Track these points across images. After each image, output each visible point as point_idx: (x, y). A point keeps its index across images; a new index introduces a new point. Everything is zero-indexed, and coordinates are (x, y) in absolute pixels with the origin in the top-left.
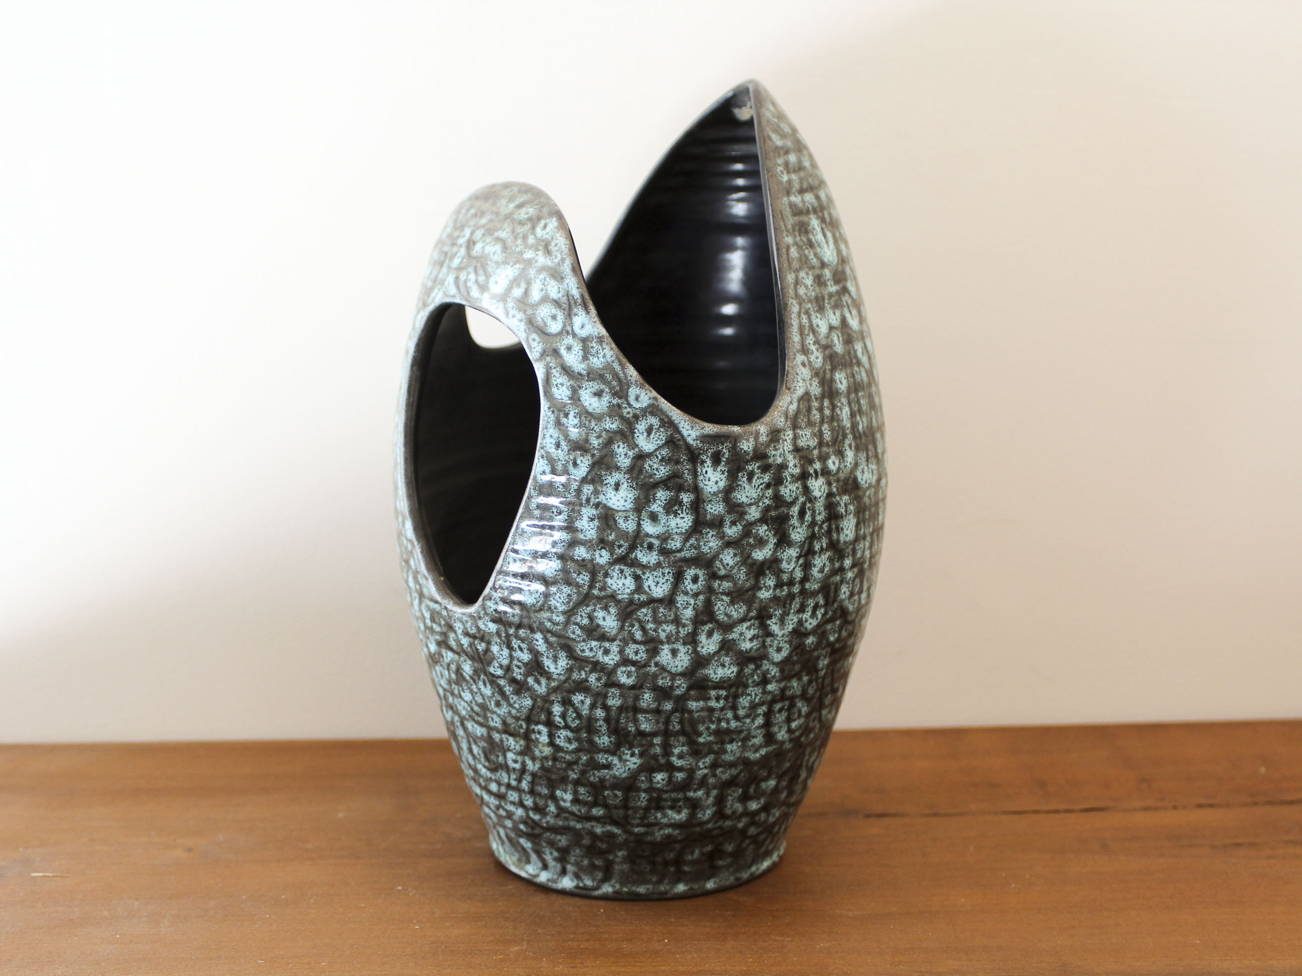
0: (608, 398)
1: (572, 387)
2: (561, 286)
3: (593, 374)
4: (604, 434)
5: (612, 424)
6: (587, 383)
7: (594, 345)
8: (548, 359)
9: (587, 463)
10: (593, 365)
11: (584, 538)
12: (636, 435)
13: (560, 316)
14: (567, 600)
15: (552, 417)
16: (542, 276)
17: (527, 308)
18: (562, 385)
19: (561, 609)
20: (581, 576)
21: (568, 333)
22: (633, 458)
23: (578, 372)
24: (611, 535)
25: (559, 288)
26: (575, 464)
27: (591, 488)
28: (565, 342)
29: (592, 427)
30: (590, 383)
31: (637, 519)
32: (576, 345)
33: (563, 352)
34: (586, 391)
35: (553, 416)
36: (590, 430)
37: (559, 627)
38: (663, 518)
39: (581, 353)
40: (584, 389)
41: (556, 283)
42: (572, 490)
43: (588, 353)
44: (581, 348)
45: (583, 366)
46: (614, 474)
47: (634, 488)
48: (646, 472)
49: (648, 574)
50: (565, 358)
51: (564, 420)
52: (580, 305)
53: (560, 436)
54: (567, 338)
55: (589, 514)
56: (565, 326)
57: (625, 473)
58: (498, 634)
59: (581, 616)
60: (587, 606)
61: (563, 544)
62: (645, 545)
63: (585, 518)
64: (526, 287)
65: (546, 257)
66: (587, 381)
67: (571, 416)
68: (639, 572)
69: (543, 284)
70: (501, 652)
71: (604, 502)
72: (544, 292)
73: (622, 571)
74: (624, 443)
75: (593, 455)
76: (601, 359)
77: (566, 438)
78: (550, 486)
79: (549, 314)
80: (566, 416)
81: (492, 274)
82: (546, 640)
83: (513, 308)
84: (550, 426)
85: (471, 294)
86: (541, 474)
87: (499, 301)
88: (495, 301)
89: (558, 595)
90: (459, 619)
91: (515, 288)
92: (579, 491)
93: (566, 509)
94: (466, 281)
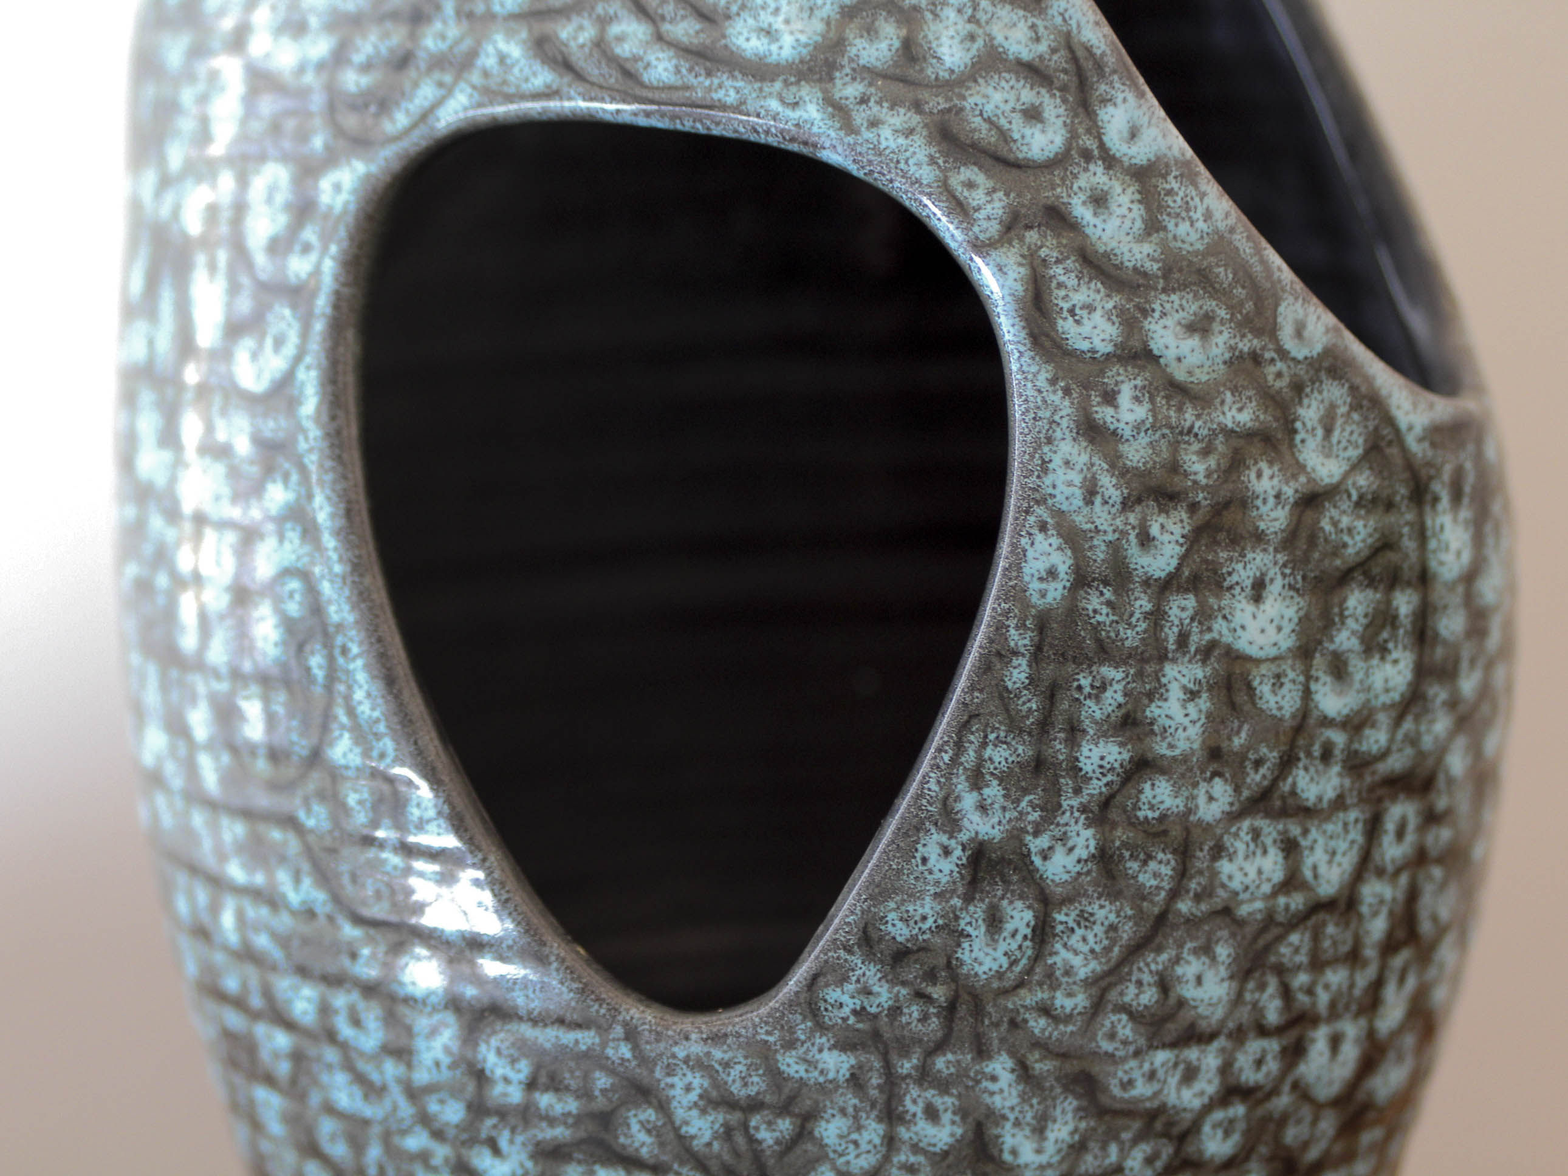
0: (1226, 335)
1: (1121, 312)
2: (1039, 22)
3: (1180, 270)
4: (1219, 443)
5: (1240, 410)
6: (1163, 297)
7: (1175, 185)
8: (1032, 236)
9: (1178, 530)
10: (1179, 244)
11: (1169, 753)
12: (1298, 438)
13: (1053, 109)
14: (1106, 942)
15: (1066, 408)
17: (924, 95)
19: (1082, 973)
20: (1153, 865)
21: (1087, 156)
22: (1296, 504)
23: (1135, 269)
24: (1238, 732)
25: (1033, 27)
26: (1146, 540)
27: (1190, 602)
28: (1083, 181)
29: (1188, 424)
30: (1174, 297)
31: (1302, 678)
32: (1119, 190)
33: (1081, 211)
34: (1162, 322)
35: (1067, 403)
36: (1181, 433)
37: (1070, 1028)
38: (1357, 666)
39: (1138, 211)
40: (1157, 315)
41: (1021, 13)
42: (1137, 615)
43: (1161, 208)
44: (1138, 196)
45: (1147, 248)
46: (1250, 556)
47: (1297, 590)
48: (1326, 540)
49: (1314, 833)
50: (1089, 231)
51: (1104, 414)
52: (1114, 72)
53: (1095, 459)
54: (1086, 170)
55: (1185, 681)
56: (1073, 136)
57: (1276, 550)
58: (856, 1081)
59: (1139, 983)
60: (1159, 950)
61: (1109, 778)
62: (1317, 751)
63: (1175, 693)
64: (904, 32)
66: (1164, 290)
67: (1125, 399)
68: (1295, 830)
69: (972, 19)
70: (854, 1136)
71: (1227, 638)
72: (980, 43)
73: (1256, 834)
74: (1271, 463)
75: (1193, 508)
76: (1201, 225)
77: (1112, 466)
78: (1072, 611)
79: (1011, 104)
80: (1110, 398)
81: (734, 8)
82: (1023, 1071)
83: (864, 100)
84: (1058, 434)
85: (645, 78)
86: (1041, 579)
87: (798, 82)
88: (778, 85)
89: (1080, 932)
90: (686, 1060)
91: (858, 41)
92: (1157, 616)
93: (1119, 676)
94: (600, 45)
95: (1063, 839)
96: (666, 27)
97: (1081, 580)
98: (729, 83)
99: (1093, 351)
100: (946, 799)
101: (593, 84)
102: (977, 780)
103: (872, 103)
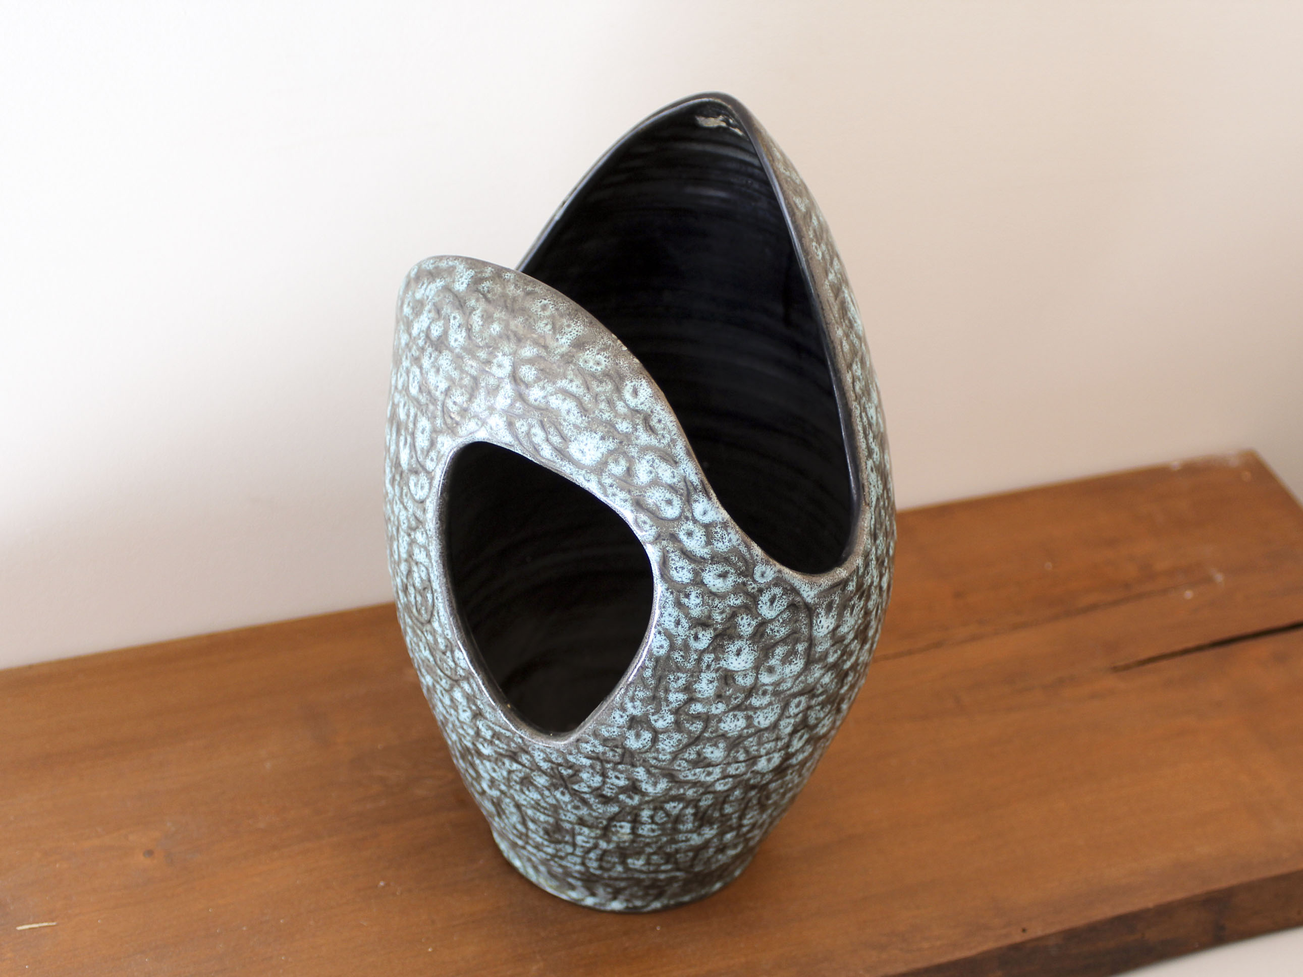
0: (733, 578)
1: (694, 570)
2: (675, 471)
3: (718, 557)
4: (728, 610)
5: (736, 600)
6: (710, 566)
7: (719, 530)
8: (664, 543)
9: (709, 636)
10: (718, 549)
11: (702, 697)
12: (759, 606)
13: (677, 502)
14: (677, 743)
15: (671, 598)
16: (648, 457)
17: (632, 489)
18: (683, 568)
19: (669, 751)
20: (694, 725)
21: (687, 518)
22: (756, 626)
23: (700, 557)
24: (729, 691)
25: (673, 472)
26: (696, 638)
27: (712, 656)
28: (685, 527)
29: (716, 605)
30: (714, 566)
31: (755, 674)
32: (698, 531)
33: (682, 536)
34: (709, 574)
35: (671, 596)
36: (713, 607)
37: (664, 763)
38: (779, 670)
39: (704, 538)
40: (707, 571)
41: (669, 467)
42: (692, 659)
43: (712, 538)
44: (704, 533)
45: (706, 550)
46: (736, 642)
47: (755, 651)
48: (768, 635)
49: (759, 713)
50: (685, 543)
51: (685, 601)
52: (701, 491)
53: (680, 614)
54: (686, 523)
55: (709, 678)
56: (683, 511)
57: (747, 640)
58: (592, 766)
59: (690, 753)
60: (697, 745)
61: (679, 703)
62: (760, 692)
63: (704, 681)
64: (628, 465)
65: (650, 435)
66: (711, 564)
67: (693, 596)
68: (751, 713)
69: (652, 466)
70: (593, 778)
71: (725, 666)
72: (653, 475)
73: (735, 716)
74: (747, 615)
75: (715, 630)
76: (727, 544)
77: (686, 616)
78: (668, 657)
79: (662, 498)
80: (687, 596)
81: (573, 438)
82: (648, 772)
83: (611, 486)
84: (668, 605)
85: (541, 453)
86: (658, 648)
87: (590, 473)
88: (584, 472)
89: (668, 741)
91: (611, 464)
92: (699, 660)
93: (685, 676)
94: (528, 434)
95: (662, 717)
96: (550, 436)
97: (672, 647)
98: (568, 465)
99: (682, 581)
100: (622, 704)
101: (525, 448)
102: (632, 699)
103: (614, 487)
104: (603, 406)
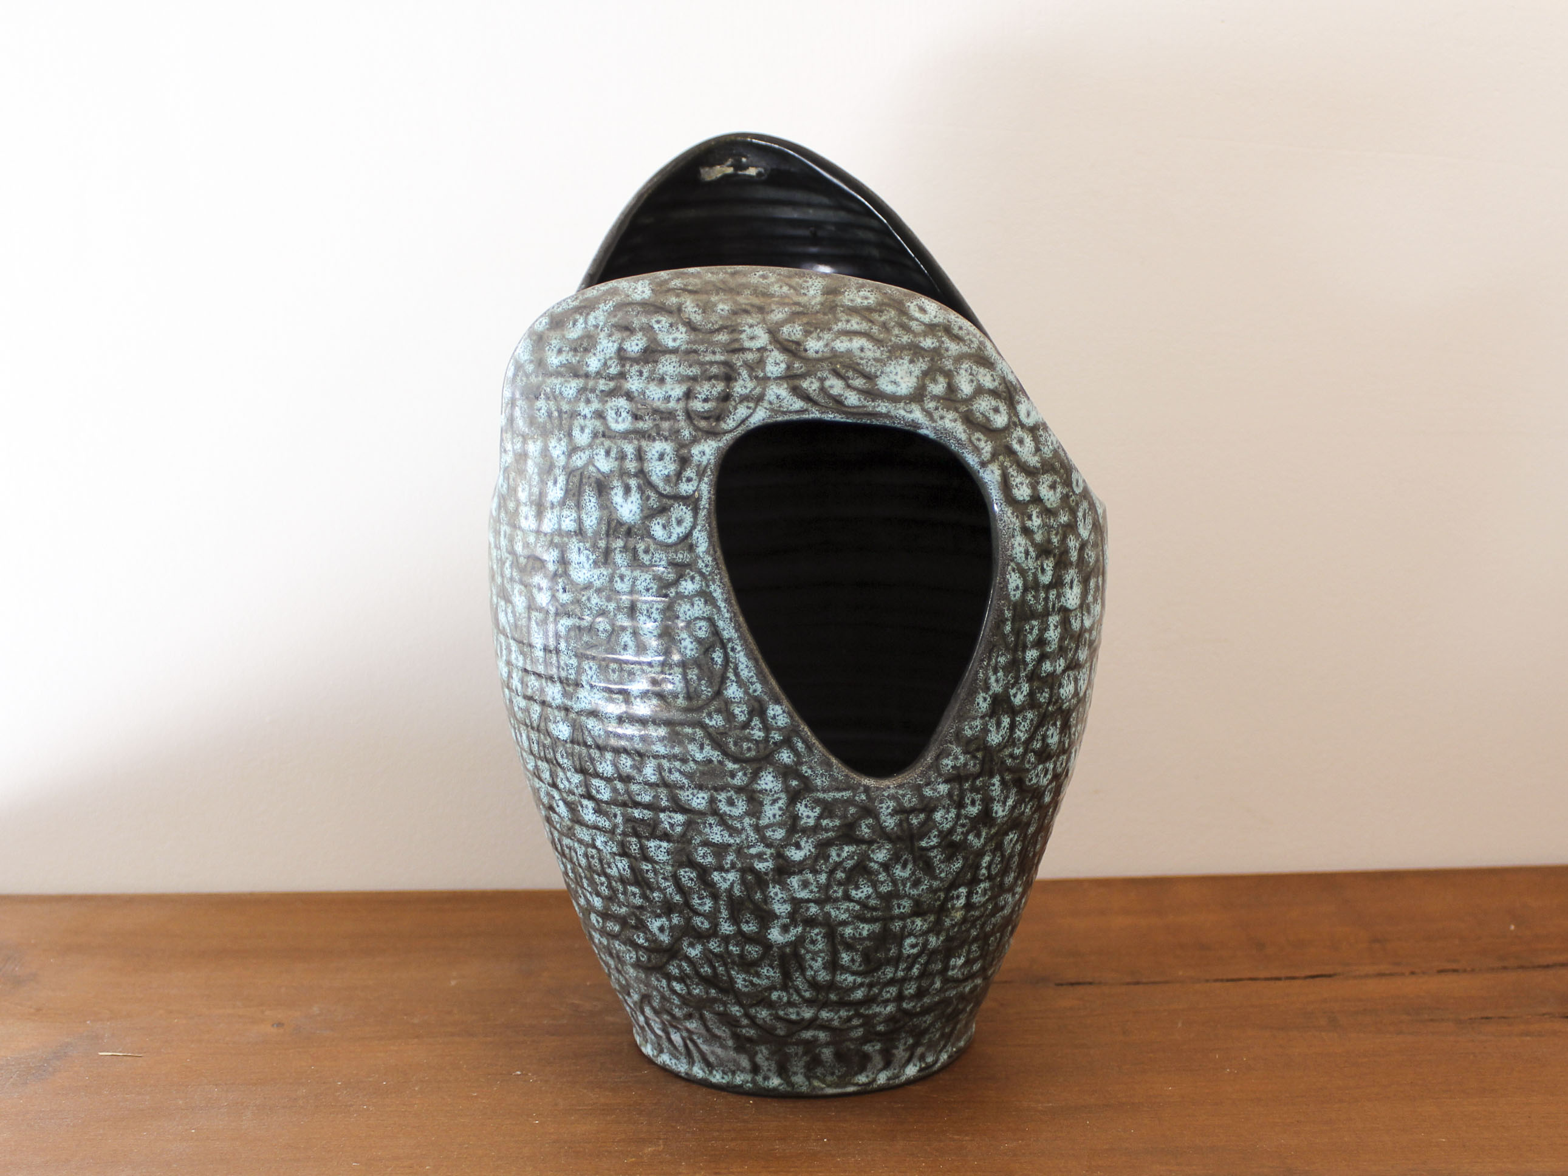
0: (1060, 488)
1: (1031, 484)
2: (994, 373)
3: (1046, 465)
4: (1060, 530)
5: (1064, 516)
6: (1042, 476)
7: (1042, 433)
8: (1001, 458)
9: (1051, 565)
10: (1045, 455)
11: (1050, 650)
12: (1079, 524)
13: (1003, 408)
14: (1029, 726)
15: (1017, 523)
16: (964, 366)
17: (958, 405)
18: (1022, 484)
19: (1022, 739)
20: (1043, 695)
21: (1015, 425)
22: (1079, 550)
23: (1033, 467)
24: (1066, 639)
25: (992, 375)
26: (1043, 570)
27: (1055, 592)
28: (1015, 434)
29: (1052, 524)
30: (1045, 476)
31: (1081, 615)
32: (1026, 437)
33: (1016, 446)
34: (1043, 486)
35: (1017, 521)
36: (1050, 528)
37: (1018, 761)
39: (1032, 444)
40: (1041, 483)
41: (987, 370)
42: (1041, 600)
43: (1039, 442)
44: (1032, 438)
45: (1037, 458)
46: (1069, 571)
47: (1080, 582)
48: (1085, 562)
49: (1081, 674)
50: (1019, 454)
51: (1029, 523)
53: (1027, 542)
54: (1015, 430)
55: (1054, 622)
56: (1010, 418)
57: (1075, 568)
58: (950, 795)
59: (1037, 740)
60: (1043, 727)
61: (1034, 663)
62: (1084, 642)
64: (947, 380)
65: (958, 344)
66: (1042, 474)
67: (1034, 517)
68: (1077, 674)
69: (971, 374)
70: (946, 816)
71: (1064, 604)
72: (975, 383)
74: (1072, 535)
75: (1054, 556)
76: (1051, 447)
77: (1032, 543)
78: (1023, 600)
79: (989, 406)
80: (1030, 518)
81: (879, 373)
82: (1003, 782)
83: (937, 409)
84: (1016, 534)
85: (846, 403)
86: (1014, 590)
87: (910, 403)
88: (902, 404)
89: (1023, 723)
90: (888, 797)
91: (930, 385)
92: (1046, 599)
93: (1037, 623)
94: (822, 389)
95: (1020, 689)
96: (850, 381)
97: (1026, 589)
98: (882, 404)
99: (1024, 500)
100: (986, 679)
101: (823, 406)
102: (995, 672)
103: (940, 410)
104: (896, 331)
